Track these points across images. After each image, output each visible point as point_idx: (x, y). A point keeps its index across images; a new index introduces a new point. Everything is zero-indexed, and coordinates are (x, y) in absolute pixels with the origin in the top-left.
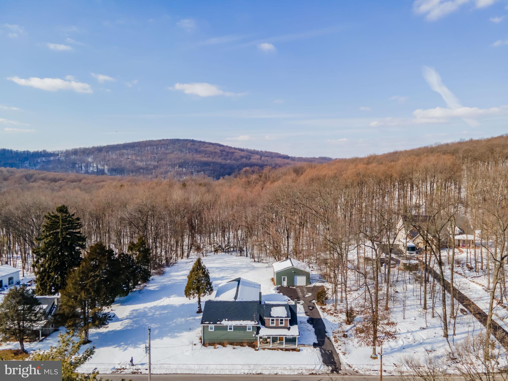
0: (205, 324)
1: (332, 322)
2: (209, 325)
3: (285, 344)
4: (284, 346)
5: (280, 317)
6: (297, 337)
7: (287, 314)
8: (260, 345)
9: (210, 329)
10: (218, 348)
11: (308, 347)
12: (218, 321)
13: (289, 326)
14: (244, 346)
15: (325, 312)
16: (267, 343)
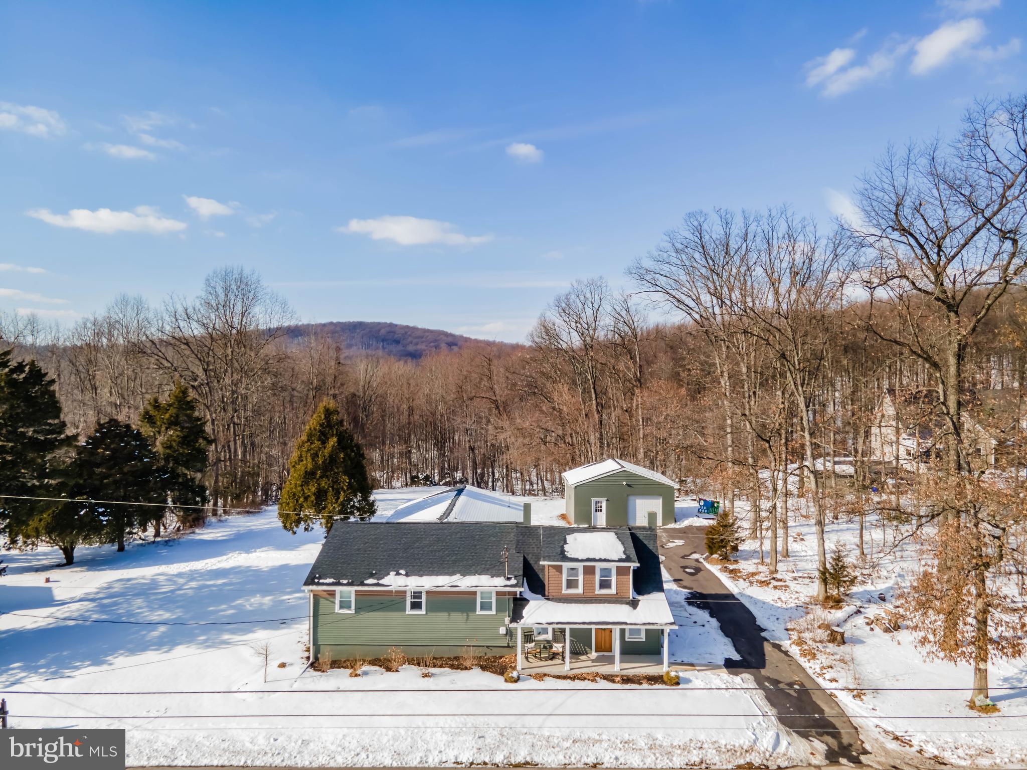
0: (318, 584)
1: (772, 603)
2: (338, 589)
3: (621, 661)
4: (616, 668)
5: (600, 560)
6: (667, 630)
7: (625, 553)
8: (527, 665)
9: (341, 607)
10: (366, 673)
11: (708, 673)
12: (372, 576)
13: (631, 593)
14: (466, 668)
15: (741, 580)
16: (553, 656)
